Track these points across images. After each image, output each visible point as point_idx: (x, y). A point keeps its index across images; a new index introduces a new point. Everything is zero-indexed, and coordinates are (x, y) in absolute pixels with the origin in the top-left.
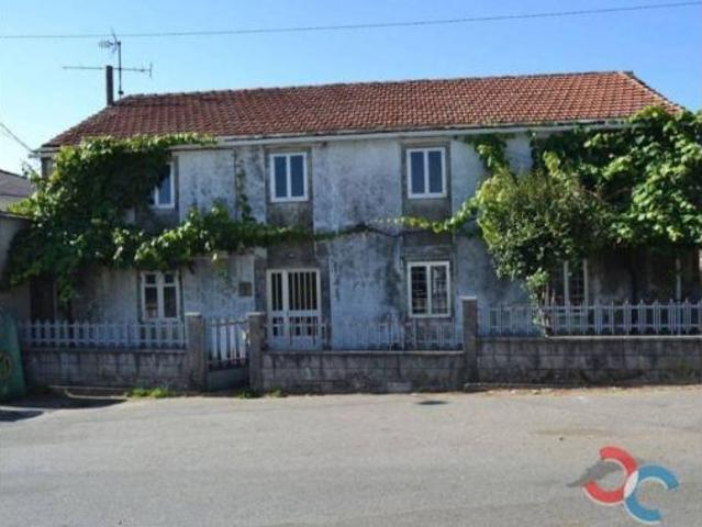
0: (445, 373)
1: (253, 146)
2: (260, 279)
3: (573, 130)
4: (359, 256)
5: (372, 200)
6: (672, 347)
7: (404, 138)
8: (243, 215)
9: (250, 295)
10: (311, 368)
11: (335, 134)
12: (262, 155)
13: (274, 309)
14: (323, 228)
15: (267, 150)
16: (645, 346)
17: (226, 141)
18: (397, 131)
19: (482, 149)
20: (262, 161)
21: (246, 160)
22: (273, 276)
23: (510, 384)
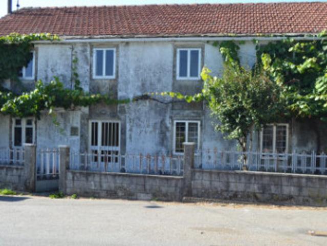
0: (172, 189)
1: (83, 43)
2: (84, 125)
3: (282, 40)
4: (144, 114)
5: (154, 80)
6: (312, 182)
7: (175, 41)
8: (75, 86)
9: (77, 135)
10: (95, 182)
11: (133, 37)
12: (89, 49)
13: (92, 144)
14: (124, 97)
15: (92, 46)
16: (295, 180)
17: (67, 39)
18: (171, 37)
19: (222, 50)
20: (88, 52)
21: (78, 52)
22: (93, 123)
23: (210, 199)
